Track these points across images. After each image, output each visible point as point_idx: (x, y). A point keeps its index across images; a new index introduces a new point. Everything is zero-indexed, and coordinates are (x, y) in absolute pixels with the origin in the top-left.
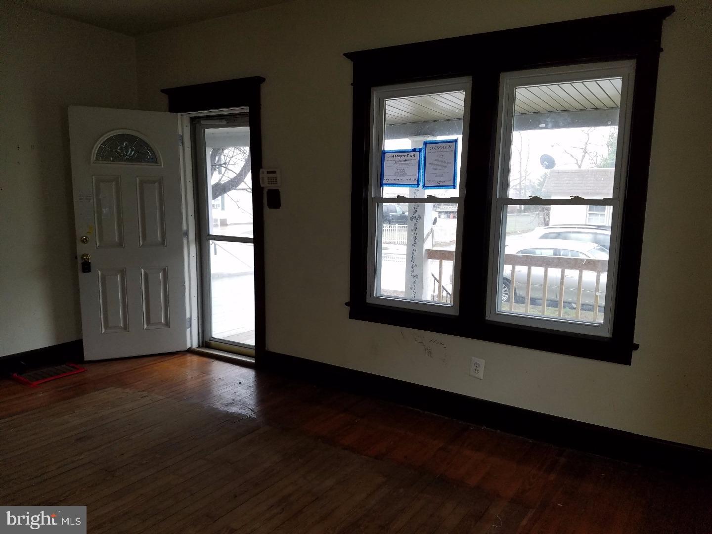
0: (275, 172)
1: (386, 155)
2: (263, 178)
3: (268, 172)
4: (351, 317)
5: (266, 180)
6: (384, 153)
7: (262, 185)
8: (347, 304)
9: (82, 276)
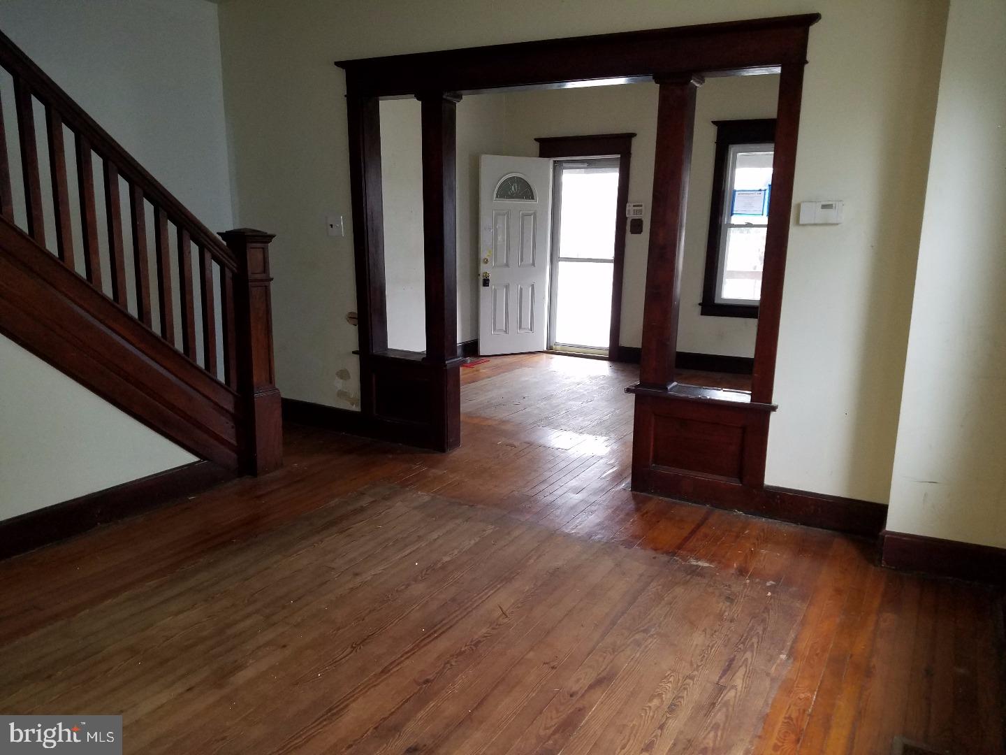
0: (641, 206)
1: (737, 193)
2: (629, 211)
3: (634, 206)
4: (702, 314)
5: (632, 212)
6: (735, 191)
7: (627, 216)
8: (699, 304)
9: (483, 289)
